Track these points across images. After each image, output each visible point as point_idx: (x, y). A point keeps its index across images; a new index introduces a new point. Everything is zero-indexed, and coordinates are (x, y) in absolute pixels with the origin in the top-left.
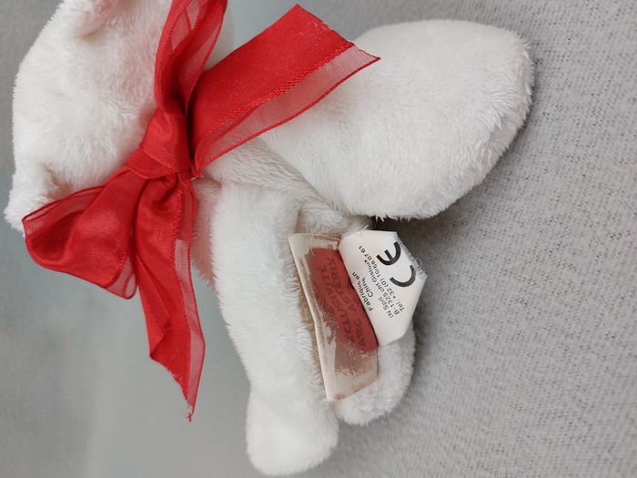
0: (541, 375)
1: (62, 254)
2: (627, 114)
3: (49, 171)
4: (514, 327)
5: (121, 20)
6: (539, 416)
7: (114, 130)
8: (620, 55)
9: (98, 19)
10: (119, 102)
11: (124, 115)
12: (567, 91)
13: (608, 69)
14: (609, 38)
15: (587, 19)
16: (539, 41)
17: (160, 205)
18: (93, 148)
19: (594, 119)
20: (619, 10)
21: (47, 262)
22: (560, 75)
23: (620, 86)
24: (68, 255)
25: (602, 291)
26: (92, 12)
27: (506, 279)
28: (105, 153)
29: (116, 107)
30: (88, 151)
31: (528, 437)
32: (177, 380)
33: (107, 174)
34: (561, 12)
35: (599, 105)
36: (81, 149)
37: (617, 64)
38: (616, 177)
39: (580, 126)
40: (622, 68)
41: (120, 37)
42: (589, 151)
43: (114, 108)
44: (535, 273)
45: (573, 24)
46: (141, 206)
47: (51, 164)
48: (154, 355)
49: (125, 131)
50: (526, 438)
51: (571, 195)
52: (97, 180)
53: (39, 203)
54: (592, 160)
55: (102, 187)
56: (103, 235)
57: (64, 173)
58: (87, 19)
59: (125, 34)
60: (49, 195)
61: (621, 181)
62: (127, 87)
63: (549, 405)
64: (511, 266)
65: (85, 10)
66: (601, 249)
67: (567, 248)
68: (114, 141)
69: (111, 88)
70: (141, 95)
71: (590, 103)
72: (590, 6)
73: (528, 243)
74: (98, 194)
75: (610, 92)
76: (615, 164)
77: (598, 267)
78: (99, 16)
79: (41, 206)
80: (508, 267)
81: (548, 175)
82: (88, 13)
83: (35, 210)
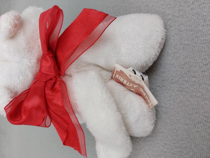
0: (191, 112)
1: (21, 118)
2: (202, 30)
3: (9, 89)
4: (179, 99)
5: (21, 30)
6: (193, 125)
7: (29, 67)
8: (196, 14)
9: (14, 31)
10: (29, 57)
11: (32, 61)
12: (181, 26)
13: (193, 18)
14: (192, 10)
15: (183, 5)
16: (169, 14)
17: (53, 89)
18: (23, 76)
19: (192, 33)
20: (193, 2)
21: (17, 122)
22: (178, 22)
23: (198, 22)
24: (24, 117)
25: (206, 82)
26: (12, 29)
27: (173, 85)
28: (27, 76)
29: (28, 59)
30: (21, 77)
31: (191, 133)
32: (75, 149)
33: (30, 84)
34: (175, 5)
35: (192, 29)
36: (19, 77)
37: (196, 16)
38: (202, 48)
39: (188, 35)
40: (197, 18)
41: (23, 36)
42: (192, 42)
43: (27, 59)
44: (182, 81)
45: (179, 7)
46: (46, 91)
47: (9, 86)
48: (64, 144)
49: (33, 67)
50: (190, 134)
51: (189, 56)
52: (27, 87)
53: (8, 101)
54: (194, 44)
55: (29, 89)
56: (36, 105)
57: (14, 88)
58: (10, 31)
59: (24, 34)
60: (11, 97)
61: (204, 49)
62: (30, 51)
63: (196, 121)
64: (174, 81)
65: (9, 28)
66: (202, 70)
67: (191, 72)
68: (30, 71)
69: (24, 53)
70: (35, 53)
71: (189, 29)
72: (184, 2)
73: (178, 72)
74: (29, 92)
75: (195, 25)
76: (201, 44)
77: (202, 75)
78: (14, 29)
79: (9, 102)
80: (173, 81)
81: (180, 51)
82: (10, 29)
83: (7, 104)
